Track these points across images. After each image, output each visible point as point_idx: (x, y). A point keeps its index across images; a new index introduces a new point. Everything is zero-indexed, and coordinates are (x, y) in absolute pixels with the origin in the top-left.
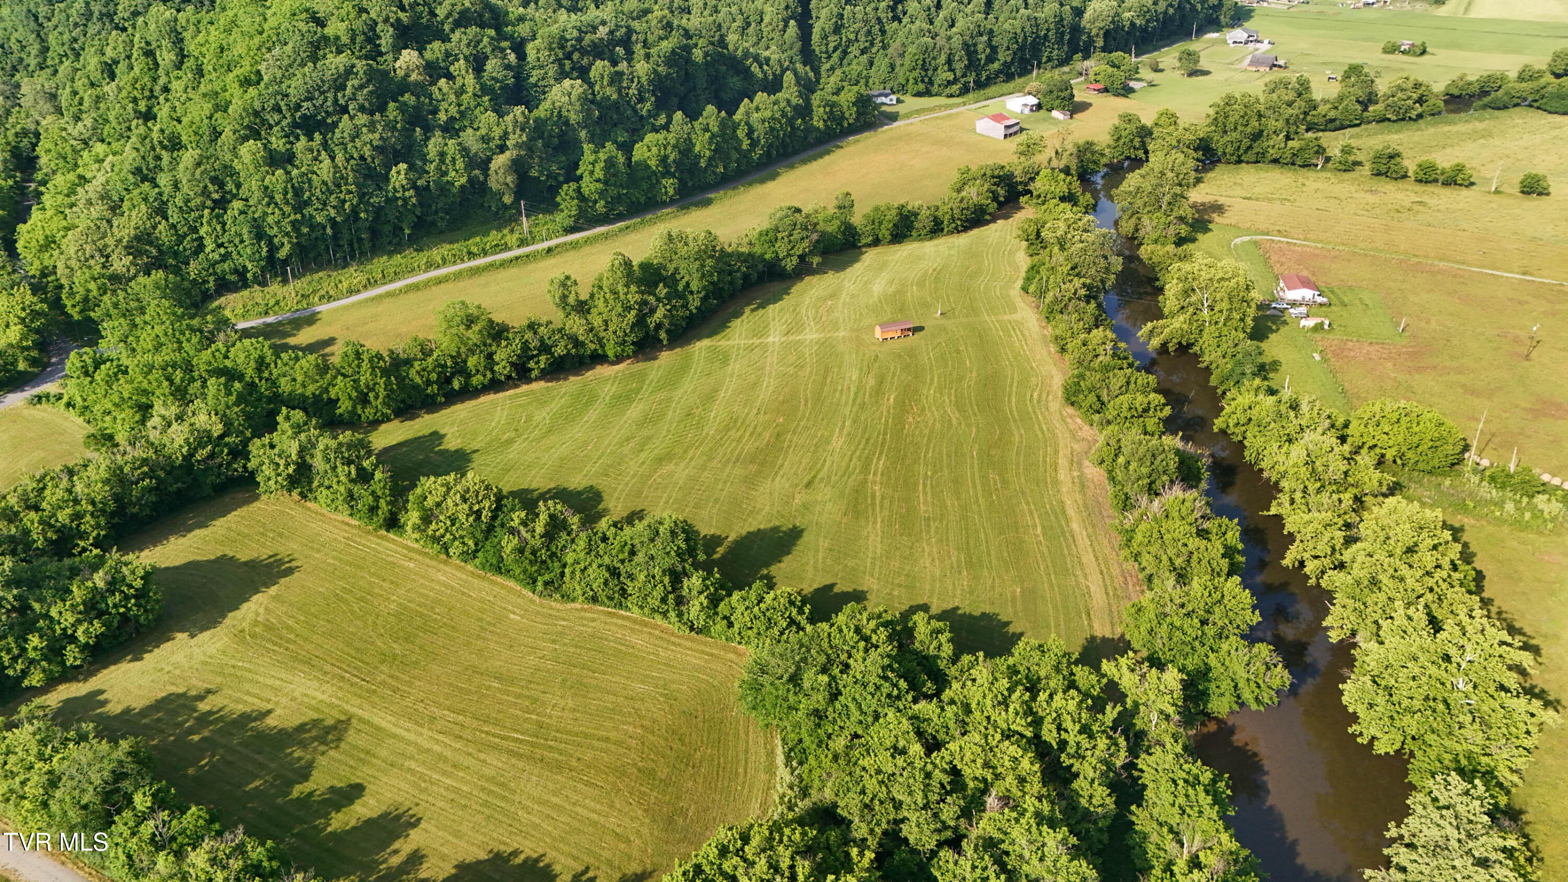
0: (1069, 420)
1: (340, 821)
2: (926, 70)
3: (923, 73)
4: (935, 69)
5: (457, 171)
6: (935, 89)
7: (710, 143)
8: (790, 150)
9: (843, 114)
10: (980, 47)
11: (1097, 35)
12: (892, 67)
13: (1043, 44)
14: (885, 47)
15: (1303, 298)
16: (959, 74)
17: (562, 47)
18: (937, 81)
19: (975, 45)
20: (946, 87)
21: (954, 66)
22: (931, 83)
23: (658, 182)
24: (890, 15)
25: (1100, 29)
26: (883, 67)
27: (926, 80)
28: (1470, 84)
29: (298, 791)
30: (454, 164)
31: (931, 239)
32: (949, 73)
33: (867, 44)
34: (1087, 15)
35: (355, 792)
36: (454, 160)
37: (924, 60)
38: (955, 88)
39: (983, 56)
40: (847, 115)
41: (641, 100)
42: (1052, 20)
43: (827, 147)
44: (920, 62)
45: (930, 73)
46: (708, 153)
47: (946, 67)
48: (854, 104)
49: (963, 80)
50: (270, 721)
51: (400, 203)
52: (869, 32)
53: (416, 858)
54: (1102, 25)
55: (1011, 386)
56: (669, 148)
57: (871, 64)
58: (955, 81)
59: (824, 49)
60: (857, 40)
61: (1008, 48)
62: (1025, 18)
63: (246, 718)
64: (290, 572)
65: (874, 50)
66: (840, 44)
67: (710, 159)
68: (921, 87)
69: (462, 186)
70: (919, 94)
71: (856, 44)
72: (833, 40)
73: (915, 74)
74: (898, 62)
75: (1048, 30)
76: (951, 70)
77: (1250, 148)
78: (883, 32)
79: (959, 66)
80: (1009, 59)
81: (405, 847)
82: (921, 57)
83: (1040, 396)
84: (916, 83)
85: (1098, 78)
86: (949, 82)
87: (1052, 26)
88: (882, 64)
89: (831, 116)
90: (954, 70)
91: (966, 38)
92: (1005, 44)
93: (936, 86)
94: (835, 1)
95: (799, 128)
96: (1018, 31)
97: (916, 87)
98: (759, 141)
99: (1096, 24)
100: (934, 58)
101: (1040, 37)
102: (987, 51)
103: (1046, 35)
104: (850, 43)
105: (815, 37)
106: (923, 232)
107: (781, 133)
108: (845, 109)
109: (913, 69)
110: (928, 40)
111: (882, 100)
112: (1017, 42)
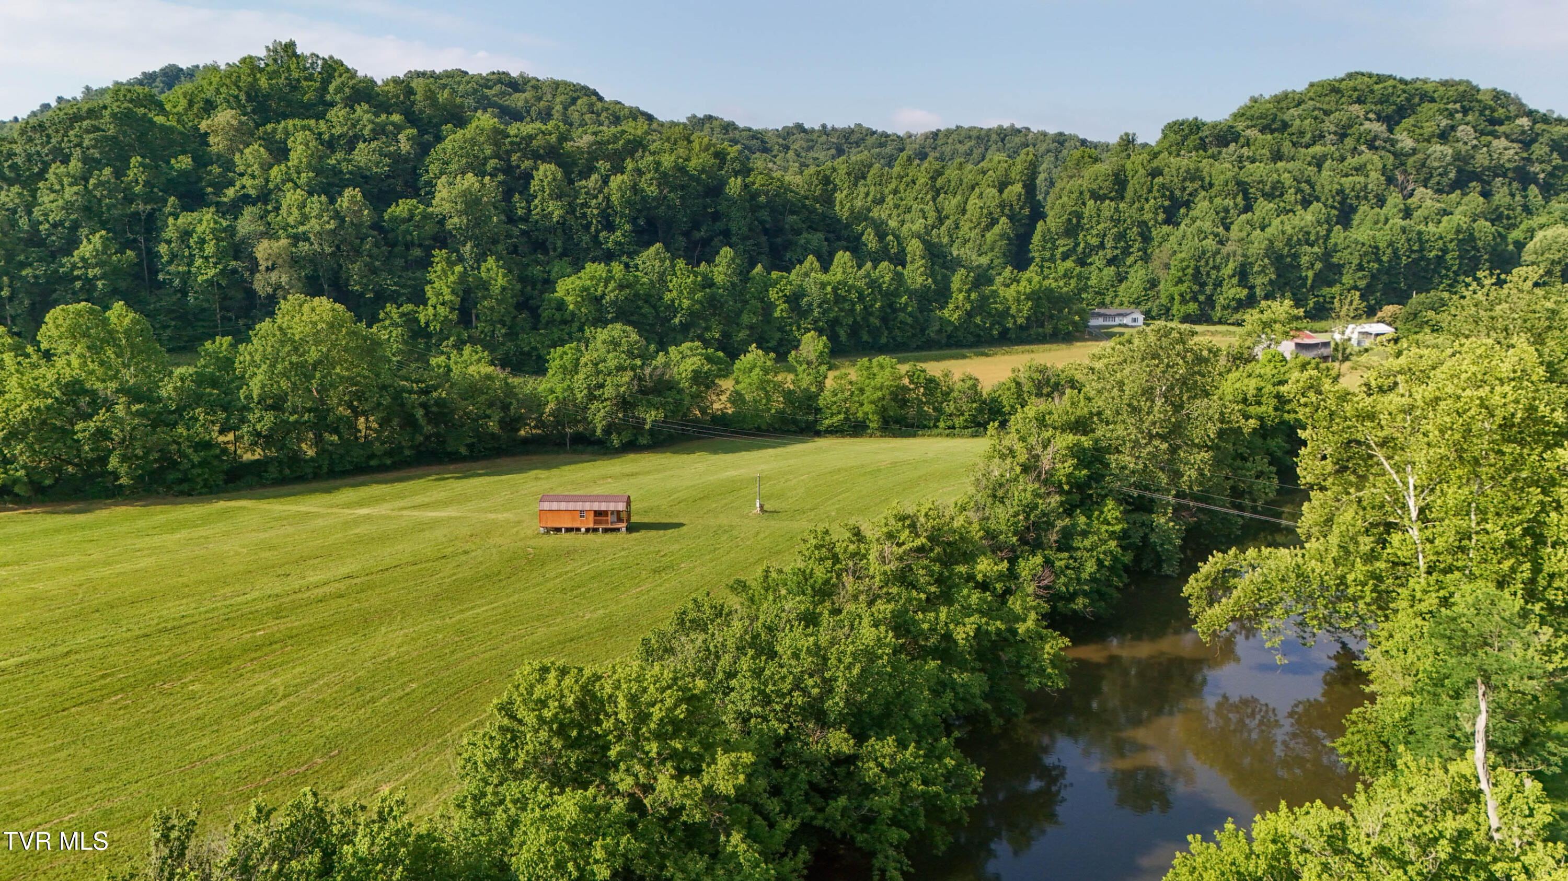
2: (1203, 285)
3: (1196, 288)
4: (1218, 284)
5: (206, 258)
6: (1218, 313)
7: (692, 292)
9: (1006, 309)
10: (1304, 260)
12: (1153, 283)
14: (1146, 258)
16: (1258, 291)
18: (1221, 301)
19: (1296, 256)
20: (1236, 310)
21: (1251, 280)
22: (1210, 301)
24: (1161, 217)
26: (1137, 283)
27: (1202, 298)
30: (202, 250)
32: (1239, 289)
33: (1118, 253)
34: (1530, 246)
36: (202, 241)
37: (1198, 270)
39: (1310, 274)
40: (1013, 311)
42: (1450, 237)
44: (1190, 271)
45: (1208, 289)
46: (686, 303)
47: (1235, 281)
48: (1028, 298)
52: (1121, 236)
54: (1557, 257)
56: (612, 285)
57: (1121, 278)
58: (1252, 301)
59: (1047, 255)
60: (1102, 246)
61: (1360, 268)
62: (1397, 230)
65: (1129, 261)
66: (1074, 250)
67: (692, 313)
68: (1192, 307)
70: (1186, 319)
71: (1100, 253)
72: (1064, 244)
73: (1183, 287)
74: (1162, 275)
75: (1445, 251)
76: (1245, 285)
78: (1146, 238)
79: (1260, 282)
82: (1193, 263)
84: (1184, 301)
86: (1240, 302)
87: (1452, 242)
88: (1137, 276)
89: (981, 306)
90: (1252, 288)
91: (1278, 245)
92: (1356, 262)
93: (1218, 308)
94: (1074, 196)
95: (904, 309)
96: (1382, 245)
97: (1183, 309)
98: (810, 310)
99: (1547, 255)
100: (1217, 268)
101: (1428, 260)
102: (1318, 266)
103: (1440, 259)
104: (1092, 250)
105: (1036, 238)
106: (958, 421)
107: (858, 307)
108: (1010, 302)
109: (1180, 281)
110: (1210, 243)
111: (1118, 321)
112: (1379, 260)
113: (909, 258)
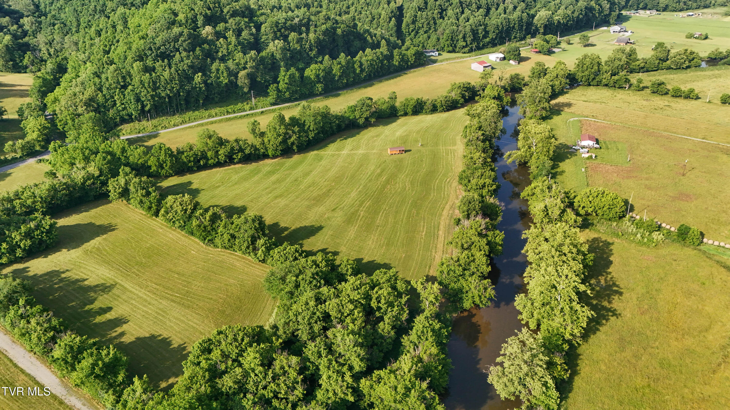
0: (458, 191)
1: (99, 319)
3: (452, 42)
4: (457, 41)
5: (224, 77)
6: (457, 49)
7: (340, 70)
8: (381, 74)
9: (408, 59)
10: (480, 31)
11: (540, 27)
12: (438, 39)
13: (512, 30)
14: (436, 30)
15: (589, 145)
16: (468, 43)
17: (277, 26)
18: (458, 46)
19: (478, 30)
20: (462, 49)
21: (466, 39)
22: (455, 47)
23: (315, 85)
24: (439, 16)
25: (542, 24)
26: (434, 39)
27: (453, 45)
28: (721, 53)
29: (87, 308)
30: (223, 74)
31: (431, 114)
32: (464, 43)
33: (427, 29)
34: (536, 18)
35: (109, 309)
36: (223, 72)
37: (452, 37)
38: (466, 49)
39: (481, 35)
40: (410, 60)
41: (311, 50)
42: (517, 19)
43: (400, 73)
44: (450, 37)
45: (455, 42)
46: (339, 74)
47: (462, 40)
48: (414, 55)
49: (470, 46)
50: (86, 283)
51: (198, 89)
52: (428, 24)
53: (122, 334)
54: (543, 22)
55: (439, 176)
56: (321, 71)
57: (429, 37)
58: (467, 46)
59: (407, 31)
60: (423, 27)
61: (494, 32)
62: (503, 18)
63: (78, 281)
64: (114, 230)
65: (431, 31)
66: (415, 29)
67: (340, 76)
68: (451, 48)
69: (226, 83)
70: (449, 52)
71: (422, 29)
72: (412, 27)
73: (448, 42)
74: (441, 37)
75: (515, 24)
76: (465, 41)
77: (594, 79)
78: (435, 23)
79: (469, 40)
80: (494, 37)
81: (119, 330)
82: (451, 35)
83: (449, 181)
84: (448, 47)
85: (537, 46)
86: (463, 46)
87: (517, 22)
88: (434, 37)
89: (402, 60)
90: (466, 41)
91: (473, 27)
92: (493, 30)
93: (458, 48)
94: (414, 9)
95: (385, 65)
96: (499, 24)
97: (448, 49)
98: (365, 69)
99: (540, 22)
100: (457, 36)
101: (510, 27)
102: (483, 33)
103: (513, 27)
104: (419, 28)
105: (404, 25)
106: (428, 111)
107: (376, 67)
108: (409, 57)
109: (447, 40)
110: (455, 27)
111: (431, 54)
112: (498, 29)
113: (382, 45)
